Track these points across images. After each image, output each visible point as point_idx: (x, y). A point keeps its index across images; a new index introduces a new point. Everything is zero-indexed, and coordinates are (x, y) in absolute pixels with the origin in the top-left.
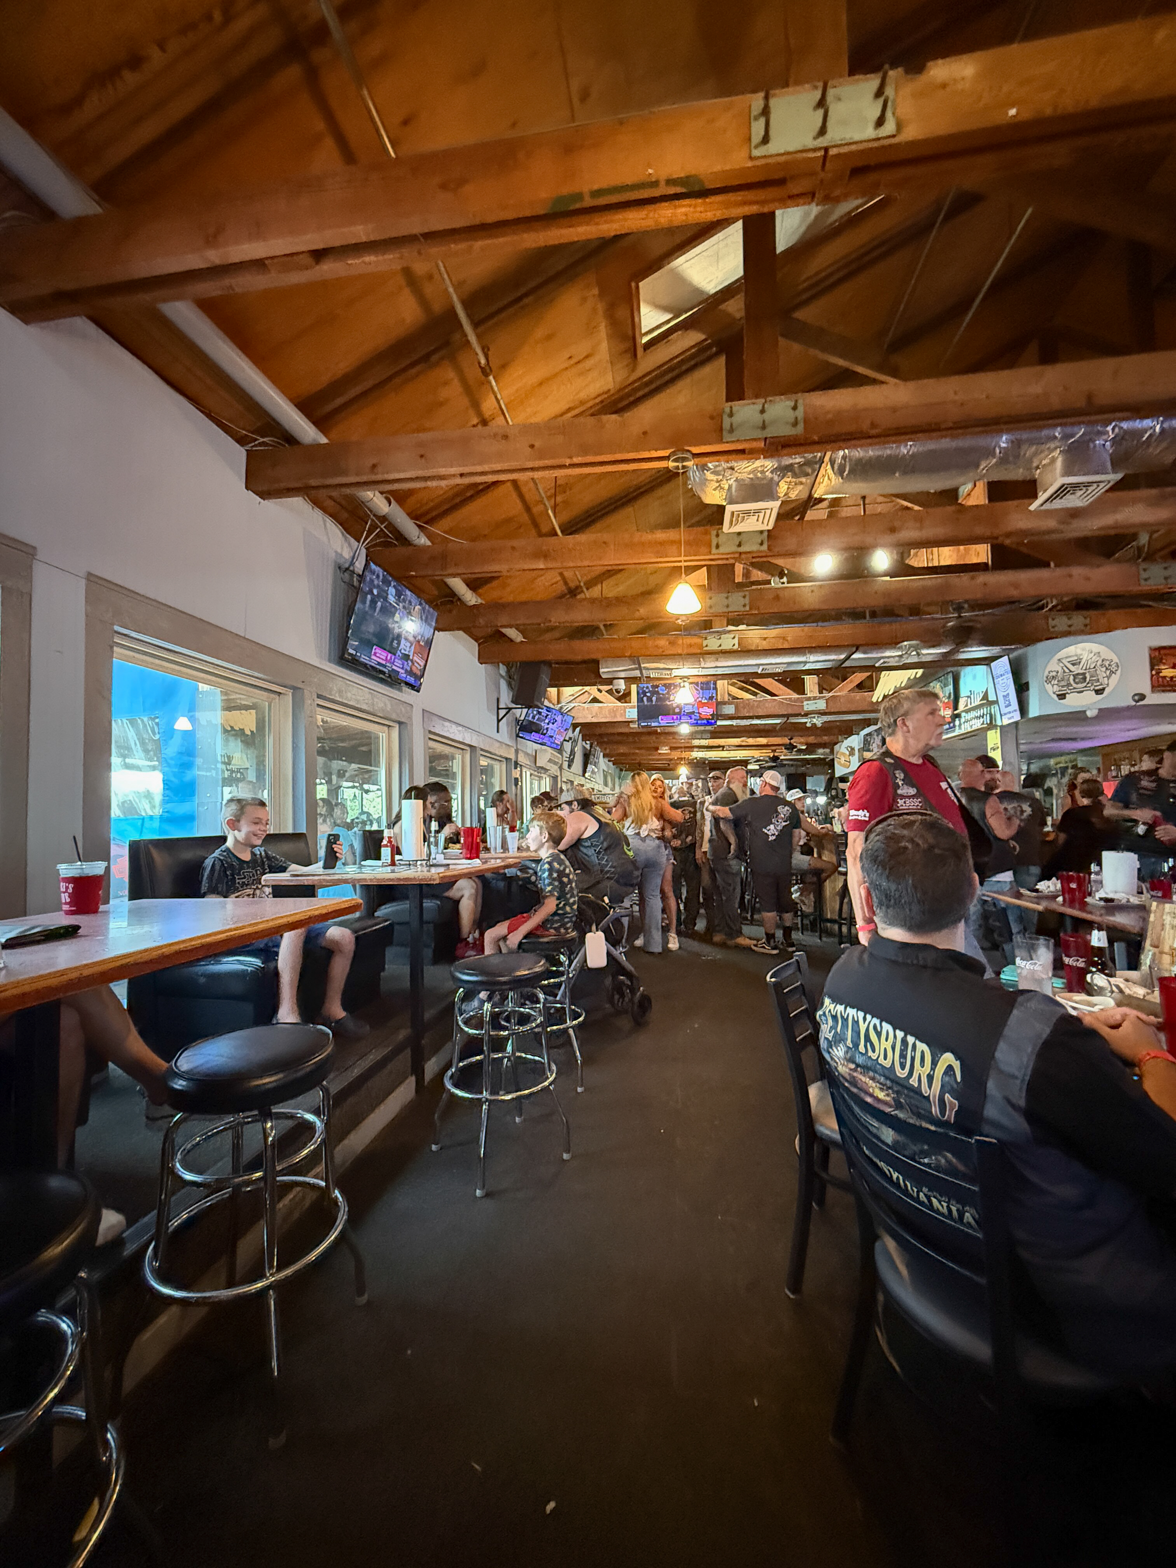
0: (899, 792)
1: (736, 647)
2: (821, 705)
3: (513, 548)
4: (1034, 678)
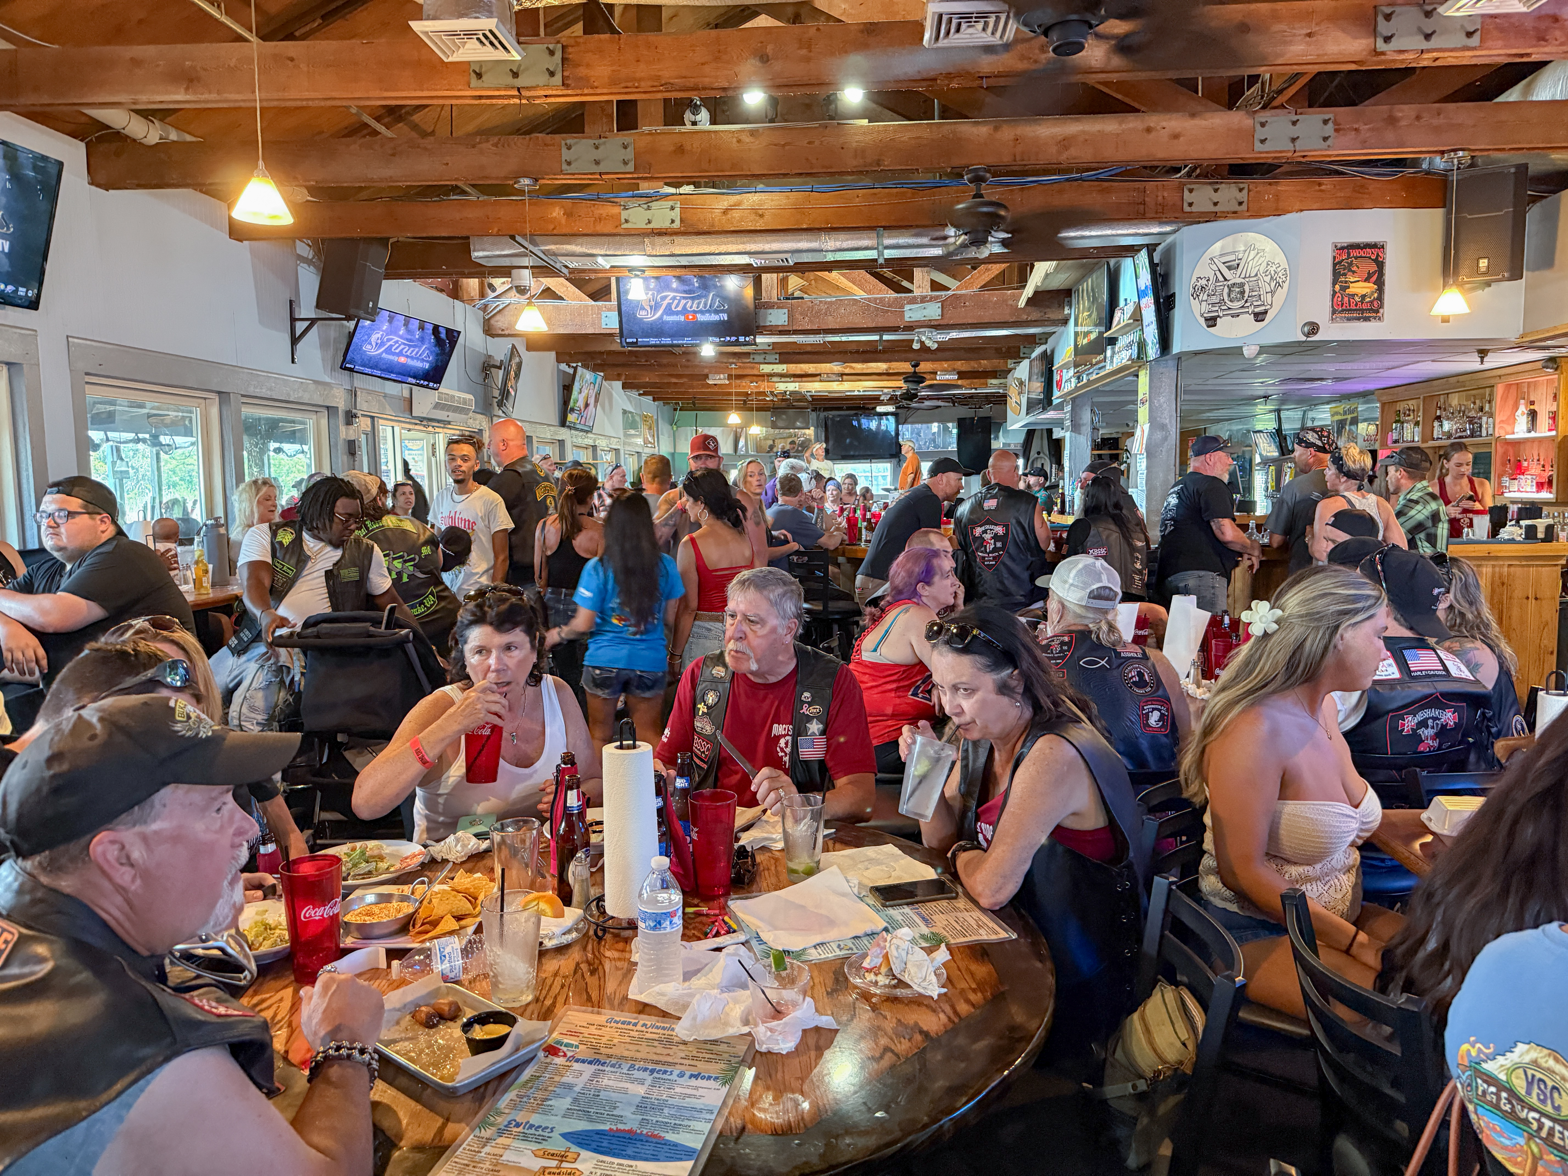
1: (681, 225)
4: (1182, 288)
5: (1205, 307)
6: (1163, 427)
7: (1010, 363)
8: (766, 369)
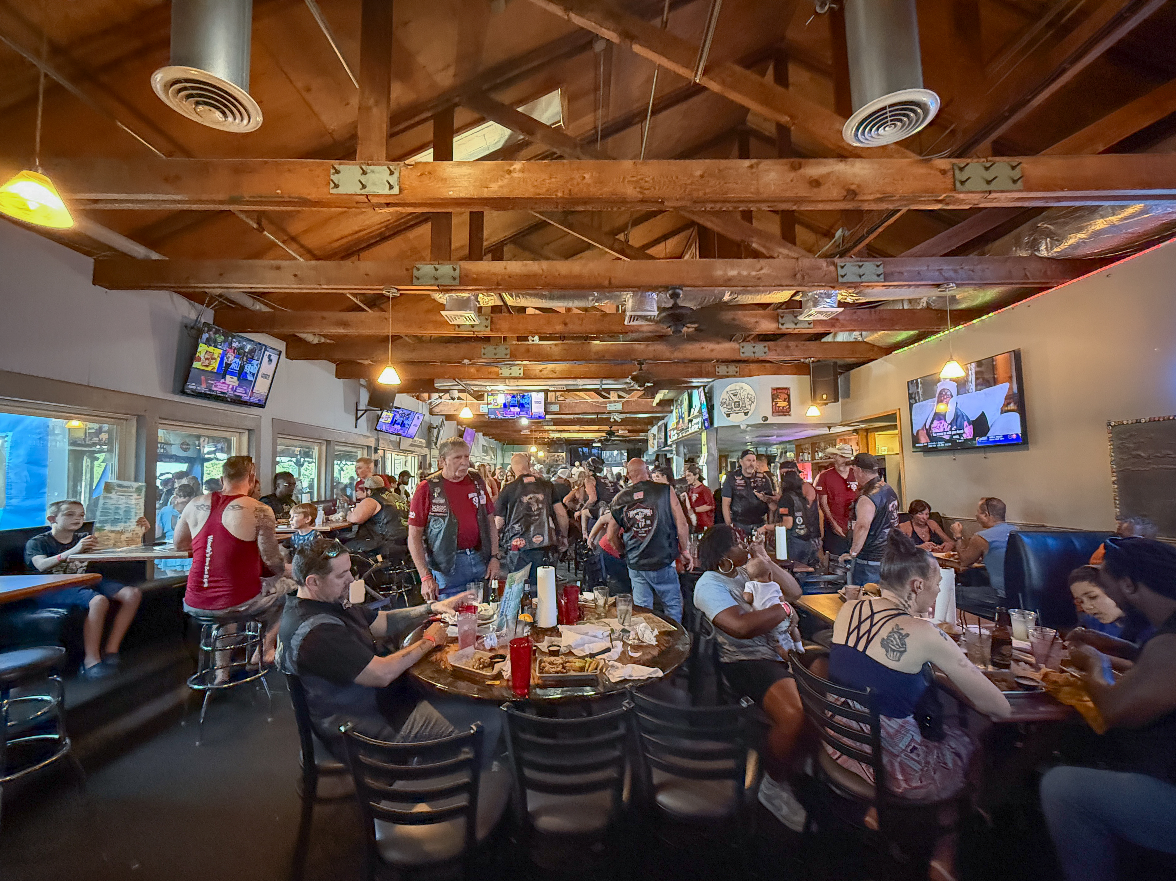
0: (434, 501)
1: (522, 375)
2: (619, 407)
3: (323, 318)
4: (717, 402)
5: (726, 410)
6: (712, 455)
7: (649, 427)
8: (547, 428)
